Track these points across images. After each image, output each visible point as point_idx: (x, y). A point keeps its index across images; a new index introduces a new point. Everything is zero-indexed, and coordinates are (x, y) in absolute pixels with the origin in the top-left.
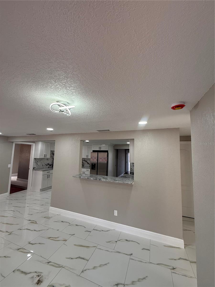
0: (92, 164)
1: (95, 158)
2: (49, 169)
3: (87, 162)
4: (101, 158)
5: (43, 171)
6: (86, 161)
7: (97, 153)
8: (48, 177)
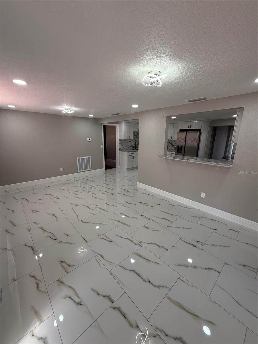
0: (178, 146)
1: (182, 139)
2: (133, 150)
3: (172, 144)
4: (190, 139)
5: (128, 152)
6: (170, 143)
7: (186, 132)
8: (133, 158)
